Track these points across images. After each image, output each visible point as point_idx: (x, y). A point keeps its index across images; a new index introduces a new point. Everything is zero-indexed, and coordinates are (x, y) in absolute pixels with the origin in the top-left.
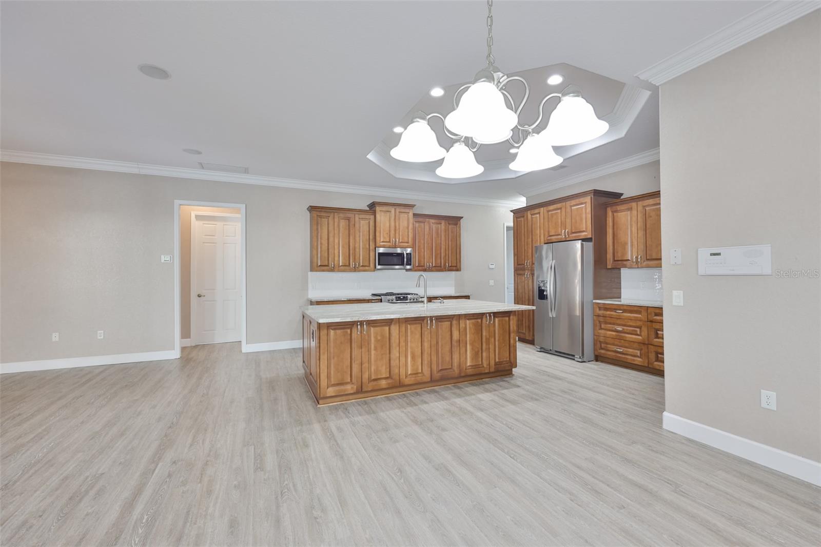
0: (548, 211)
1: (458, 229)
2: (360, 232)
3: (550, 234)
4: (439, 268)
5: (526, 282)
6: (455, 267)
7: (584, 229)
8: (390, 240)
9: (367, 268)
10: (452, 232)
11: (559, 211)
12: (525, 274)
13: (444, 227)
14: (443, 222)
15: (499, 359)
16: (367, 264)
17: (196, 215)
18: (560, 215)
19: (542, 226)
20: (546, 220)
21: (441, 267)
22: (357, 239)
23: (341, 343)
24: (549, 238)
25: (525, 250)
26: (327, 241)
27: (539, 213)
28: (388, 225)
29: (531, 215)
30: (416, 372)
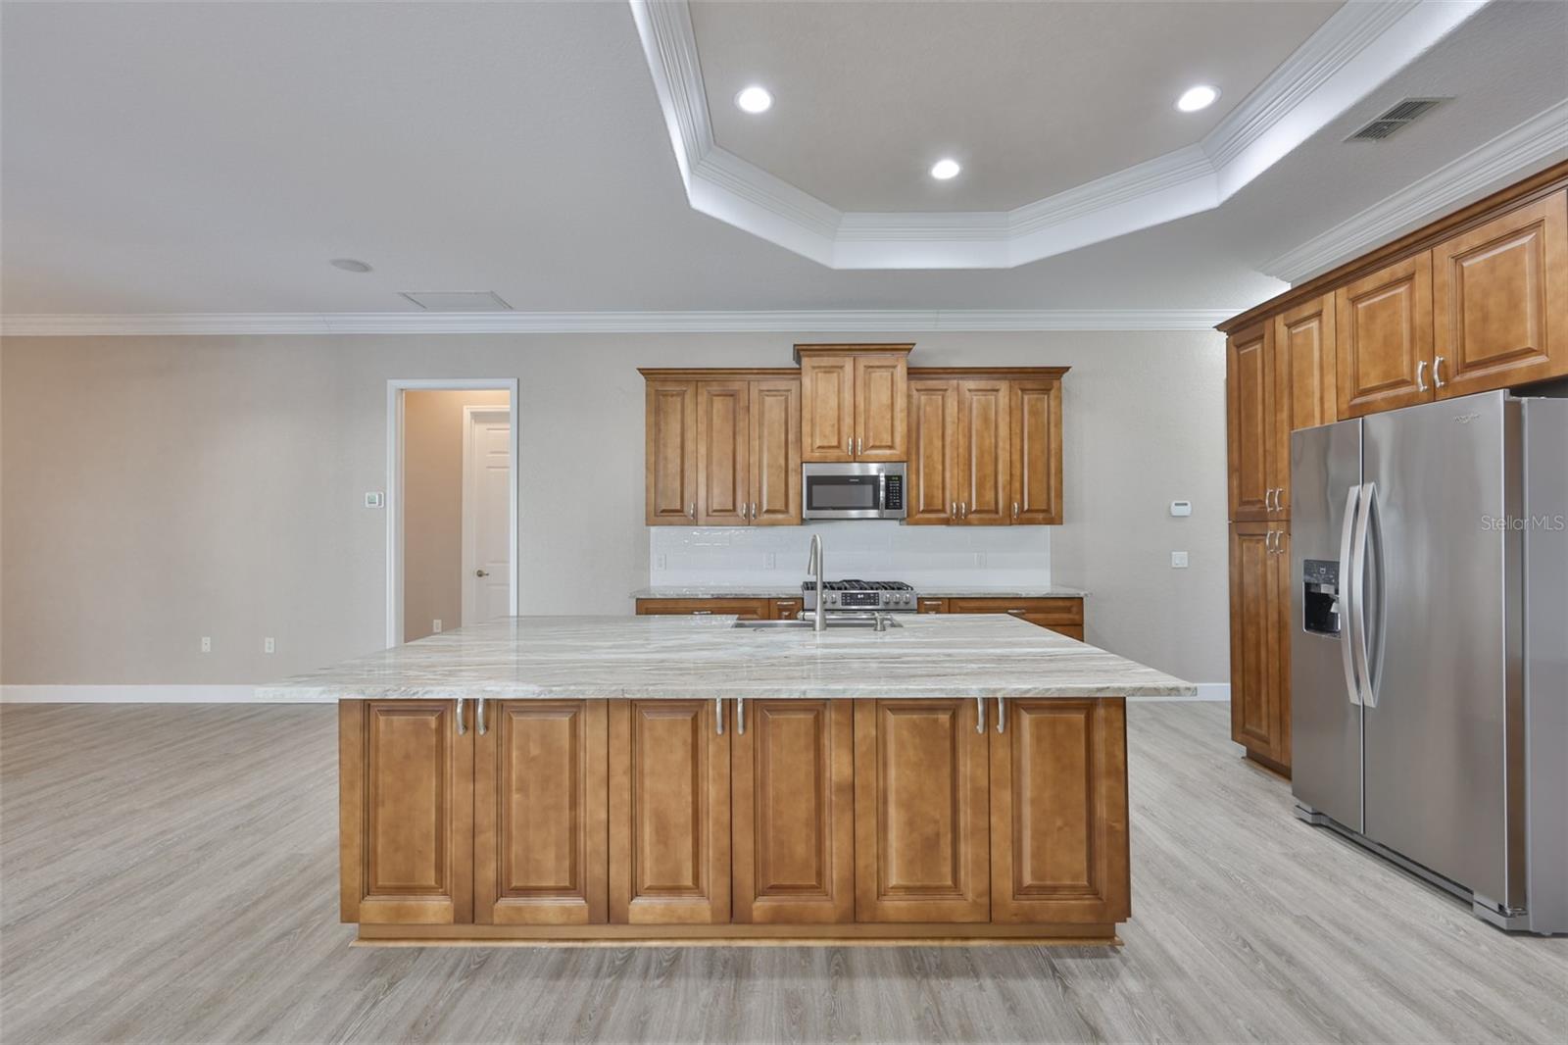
0: (1355, 300)
1: (1052, 403)
2: (761, 424)
3: (1365, 385)
4: (991, 515)
5: (1271, 562)
6: (1045, 510)
7: (1530, 344)
8: (839, 442)
9: (780, 516)
10: (1034, 413)
11: (1402, 290)
12: (1266, 535)
13: (1007, 400)
14: (1003, 386)
15: (1034, 874)
16: (780, 505)
17: (471, 413)
18: (1405, 304)
19: (1330, 358)
20: (1346, 334)
21: (997, 512)
22: (755, 444)
23: (407, 757)
24: (1358, 401)
25: (1265, 451)
26: (679, 451)
27: (1319, 314)
28: (833, 402)
29: (1289, 326)
30: (669, 884)
